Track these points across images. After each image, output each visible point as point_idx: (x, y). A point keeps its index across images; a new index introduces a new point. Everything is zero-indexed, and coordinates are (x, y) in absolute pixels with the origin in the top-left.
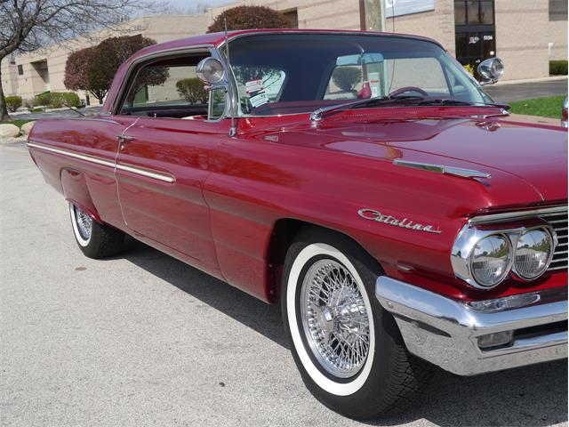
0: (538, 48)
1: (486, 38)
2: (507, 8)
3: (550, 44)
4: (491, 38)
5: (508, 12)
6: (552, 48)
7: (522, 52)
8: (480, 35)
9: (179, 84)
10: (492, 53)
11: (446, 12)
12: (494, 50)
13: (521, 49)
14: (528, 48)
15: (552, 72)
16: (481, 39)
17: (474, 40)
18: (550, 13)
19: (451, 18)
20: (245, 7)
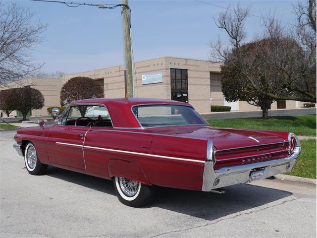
0: (206, 100)
1: (184, 95)
2: (193, 83)
3: (211, 99)
4: (186, 95)
5: (193, 85)
6: (212, 100)
7: (199, 102)
8: (182, 94)
9: (48, 109)
10: (187, 101)
11: (168, 84)
12: (188, 100)
13: (199, 100)
14: (202, 100)
15: (212, 111)
16: (182, 96)
17: (179, 96)
18: (211, 86)
19: (169, 86)
20: (80, 77)
